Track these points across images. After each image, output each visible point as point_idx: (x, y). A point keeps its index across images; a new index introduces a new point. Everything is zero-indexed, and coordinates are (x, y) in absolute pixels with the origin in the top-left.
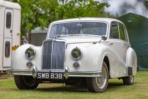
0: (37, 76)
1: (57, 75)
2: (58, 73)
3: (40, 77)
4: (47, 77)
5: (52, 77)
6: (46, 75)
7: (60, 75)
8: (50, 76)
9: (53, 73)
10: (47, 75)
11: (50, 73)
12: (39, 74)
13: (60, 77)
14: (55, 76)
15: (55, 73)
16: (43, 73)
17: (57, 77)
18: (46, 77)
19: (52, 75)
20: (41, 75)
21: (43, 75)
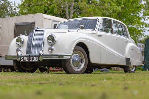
0: (21, 59)
1: (34, 58)
2: (35, 56)
3: (22, 60)
5: (31, 60)
7: (36, 58)
8: (29, 59)
9: (31, 56)
10: (27, 58)
11: (29, 56)
12: (22, 58)
13: (36, 60)
14: (33, 59)
15: (32, 56)
16: (25, 56)
17: (34, 60)
18: (27, 60)
19: (31, 58)
20: (23, 59)
21: (25, 58)
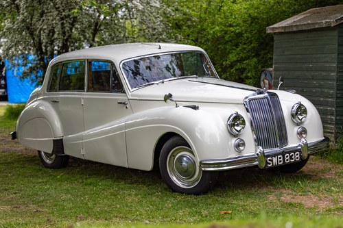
0: (267, 163)
1: (293, 155)
2: (294, 152)
3: (270, 164)
4: (280, 161)
5: (287, 160)
6: (279, 160)
7: (297, 155)
8: (284, 159)
9: (287, 153)
10: (280, 158)
11: (283, 154)
12: (270, 160)
13: (297, 158)
14: (291, 158)
15: (289, 153)
16: (274, 156)
17: (293, 159)
18: (279, 163)
19: (287, 157)
20: (272, 161)
21: (275, 160)
